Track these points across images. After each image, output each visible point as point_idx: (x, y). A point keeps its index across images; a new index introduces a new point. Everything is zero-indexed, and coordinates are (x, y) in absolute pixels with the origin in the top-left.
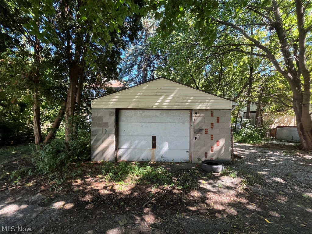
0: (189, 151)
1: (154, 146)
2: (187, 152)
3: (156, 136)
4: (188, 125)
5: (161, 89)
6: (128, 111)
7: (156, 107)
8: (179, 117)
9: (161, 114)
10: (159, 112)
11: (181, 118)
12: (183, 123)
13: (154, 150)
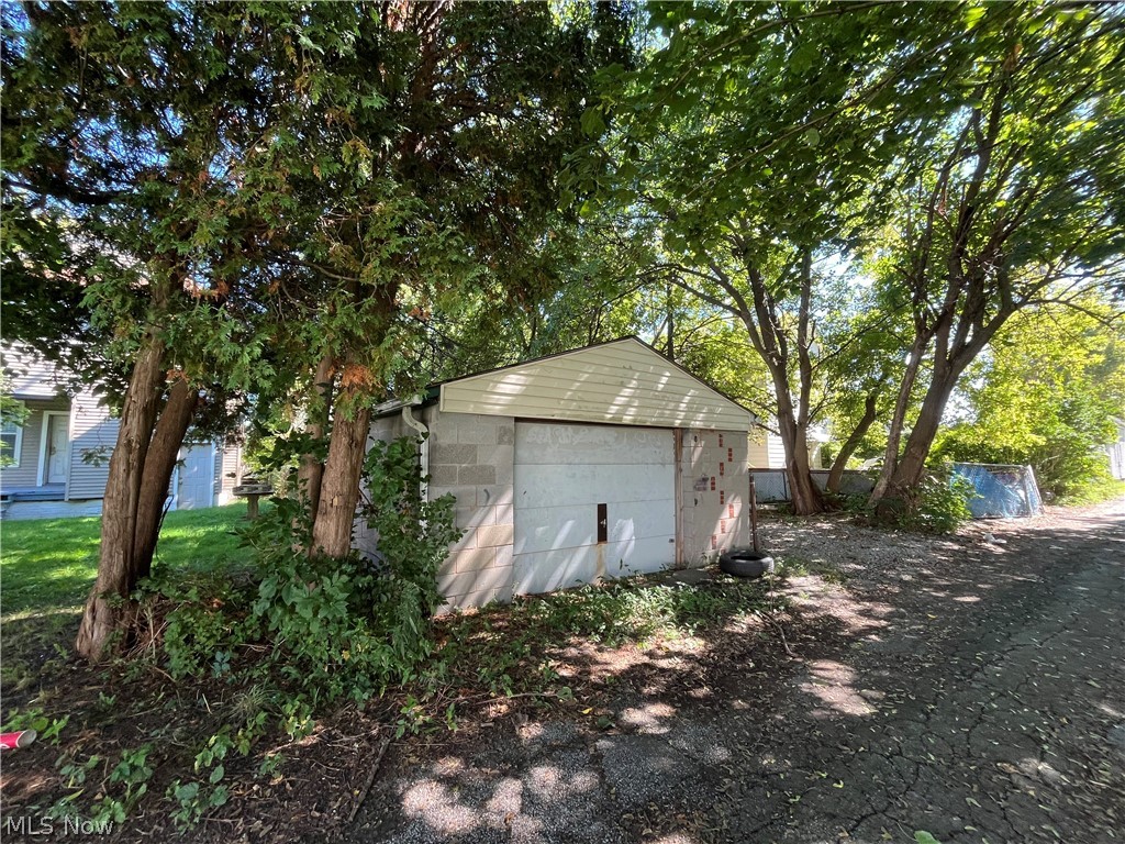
0: (674, 538)
1: (602, 535)
2: (672, 541)
3: (605, 505)
4: (671, 469)
5: (631, 368)
6: (536, 427)
7: (611, 419)
8: (655, 449)
9: (617, 438)
10: (613, 431)
11: (658, 450)
12: (663, 464)
13: (603, 545)
